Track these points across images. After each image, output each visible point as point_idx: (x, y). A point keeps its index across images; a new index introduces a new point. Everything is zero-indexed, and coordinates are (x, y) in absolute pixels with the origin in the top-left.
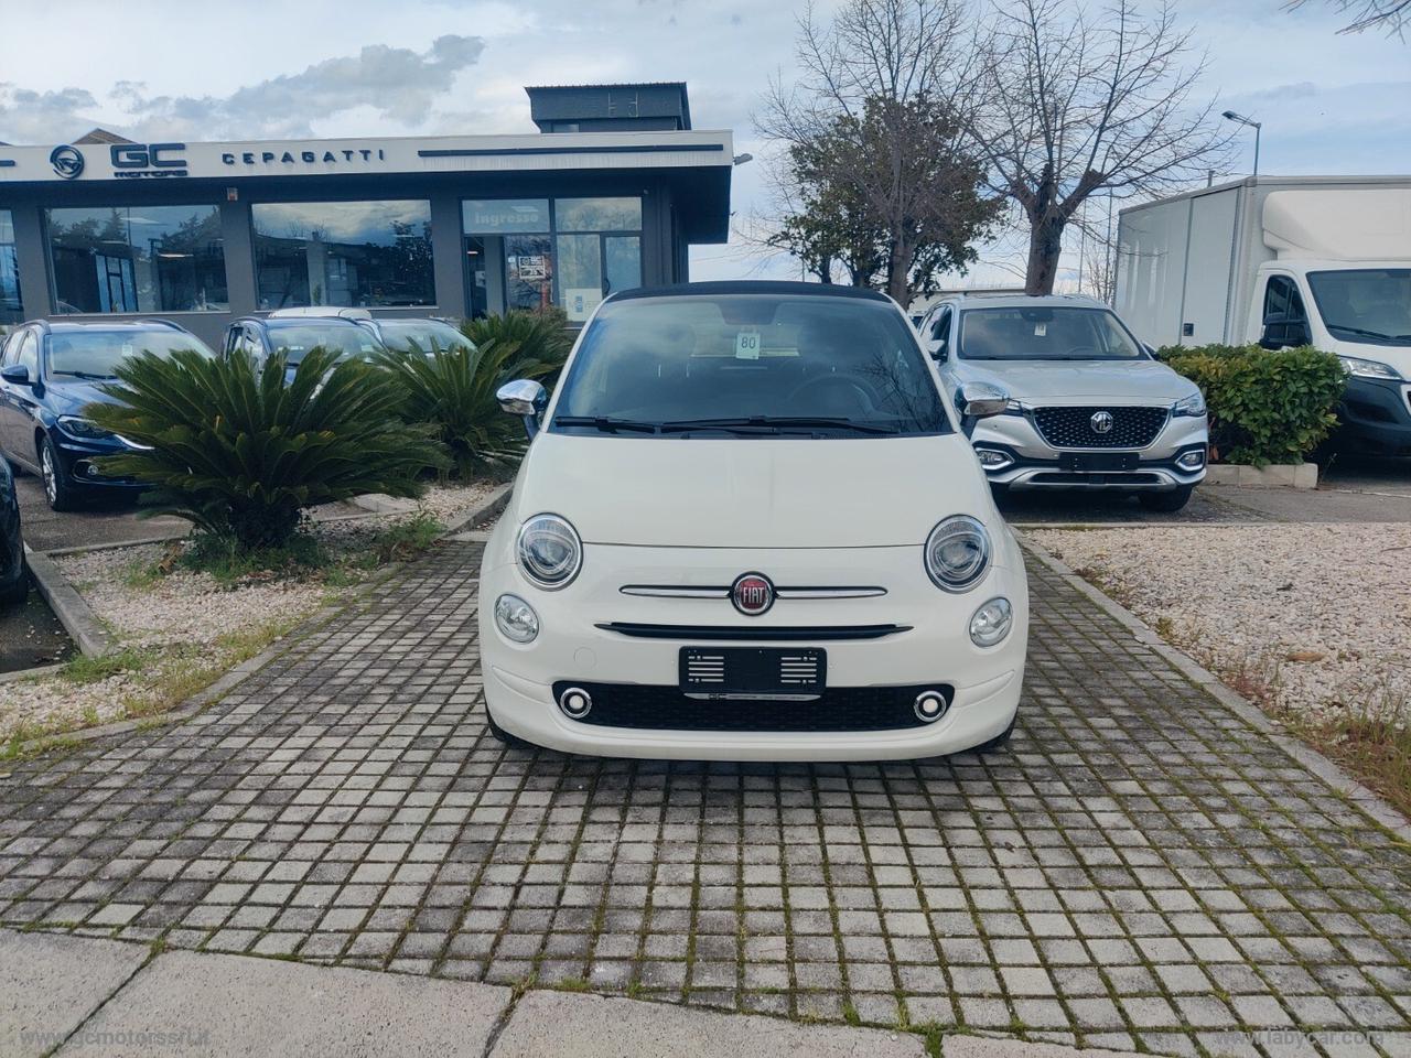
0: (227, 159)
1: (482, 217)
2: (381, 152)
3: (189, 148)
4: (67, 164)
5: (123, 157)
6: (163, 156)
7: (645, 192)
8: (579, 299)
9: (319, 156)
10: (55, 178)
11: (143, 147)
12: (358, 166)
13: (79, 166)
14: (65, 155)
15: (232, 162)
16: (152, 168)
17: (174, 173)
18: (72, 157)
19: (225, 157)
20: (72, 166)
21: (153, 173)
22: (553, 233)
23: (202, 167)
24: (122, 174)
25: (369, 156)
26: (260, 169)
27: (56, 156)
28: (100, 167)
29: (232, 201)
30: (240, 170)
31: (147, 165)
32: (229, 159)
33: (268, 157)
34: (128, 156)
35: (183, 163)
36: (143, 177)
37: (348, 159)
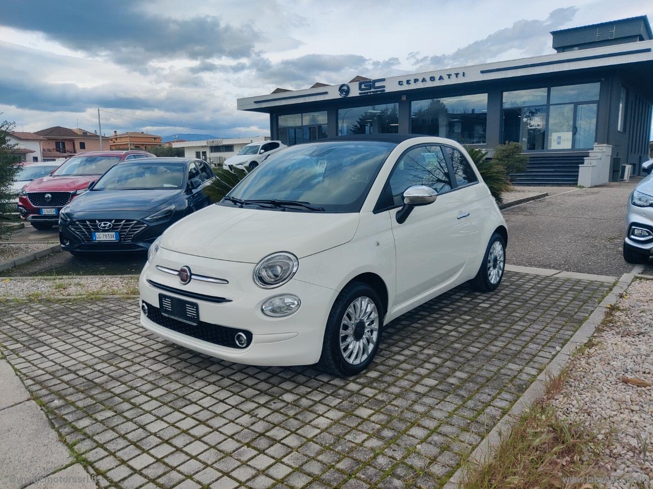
0: (400, 83)
1: (511, 99)
2: (464, 73)
3: (387, 80)
4: (344, 91)
5: (363, 87)
6: (377, 84)
7: (603, 79)
8: (559, 138)
9: (437, 78)
10: (340, 97)
11: (370, 82)
12: (454, 81)
13: (348, 92)
14: (343, 88)
15: (402, 84)
16: (373, 90)
17: (379, 91)
18: (345, 88)
19: (399, 82)
20: (345, 92)
21: (373, 92)
22: (548, 104)
23: (391, 87)
24: (362, 93)
25: (459, 75)
26: (413, 86)
27: (341, 89)
28: (355, 92)
29: (404, 101)
30: (405, 87)
31: (370, 89)
32: (401, 83)
33: (416, 81)
34: (365, 86)
35: (384, 87)
36: (369, 94)
37: (449, 78)
